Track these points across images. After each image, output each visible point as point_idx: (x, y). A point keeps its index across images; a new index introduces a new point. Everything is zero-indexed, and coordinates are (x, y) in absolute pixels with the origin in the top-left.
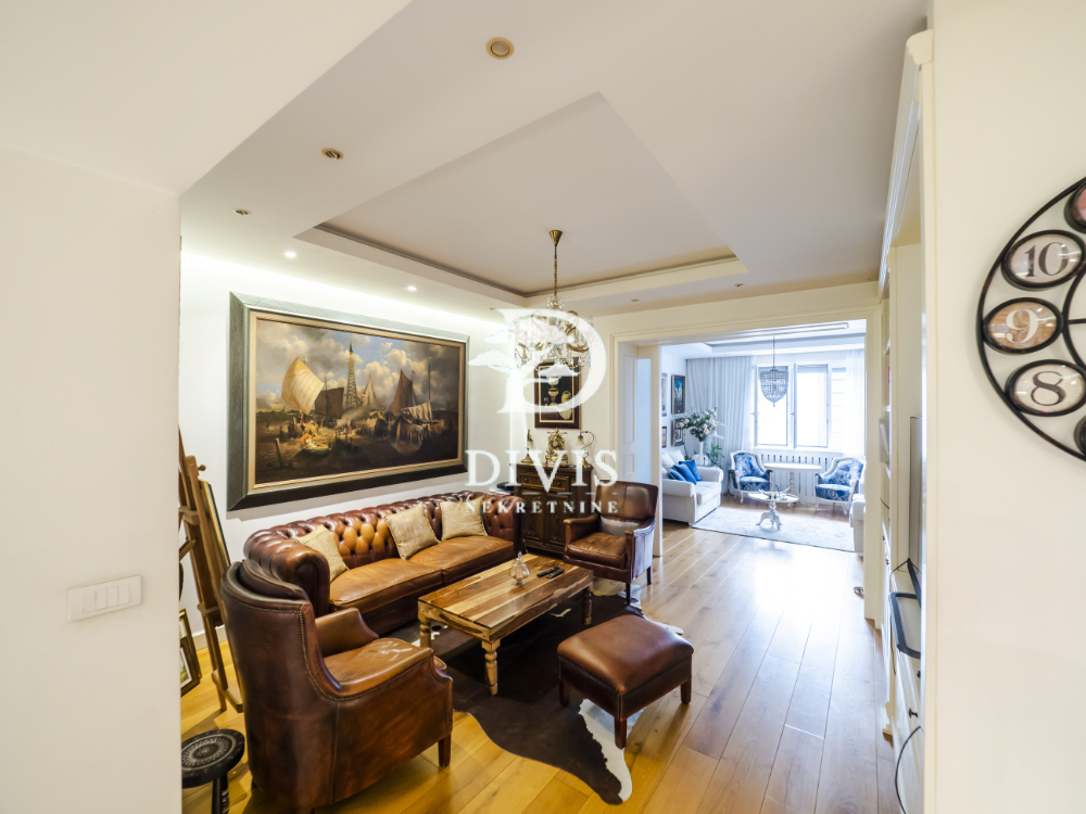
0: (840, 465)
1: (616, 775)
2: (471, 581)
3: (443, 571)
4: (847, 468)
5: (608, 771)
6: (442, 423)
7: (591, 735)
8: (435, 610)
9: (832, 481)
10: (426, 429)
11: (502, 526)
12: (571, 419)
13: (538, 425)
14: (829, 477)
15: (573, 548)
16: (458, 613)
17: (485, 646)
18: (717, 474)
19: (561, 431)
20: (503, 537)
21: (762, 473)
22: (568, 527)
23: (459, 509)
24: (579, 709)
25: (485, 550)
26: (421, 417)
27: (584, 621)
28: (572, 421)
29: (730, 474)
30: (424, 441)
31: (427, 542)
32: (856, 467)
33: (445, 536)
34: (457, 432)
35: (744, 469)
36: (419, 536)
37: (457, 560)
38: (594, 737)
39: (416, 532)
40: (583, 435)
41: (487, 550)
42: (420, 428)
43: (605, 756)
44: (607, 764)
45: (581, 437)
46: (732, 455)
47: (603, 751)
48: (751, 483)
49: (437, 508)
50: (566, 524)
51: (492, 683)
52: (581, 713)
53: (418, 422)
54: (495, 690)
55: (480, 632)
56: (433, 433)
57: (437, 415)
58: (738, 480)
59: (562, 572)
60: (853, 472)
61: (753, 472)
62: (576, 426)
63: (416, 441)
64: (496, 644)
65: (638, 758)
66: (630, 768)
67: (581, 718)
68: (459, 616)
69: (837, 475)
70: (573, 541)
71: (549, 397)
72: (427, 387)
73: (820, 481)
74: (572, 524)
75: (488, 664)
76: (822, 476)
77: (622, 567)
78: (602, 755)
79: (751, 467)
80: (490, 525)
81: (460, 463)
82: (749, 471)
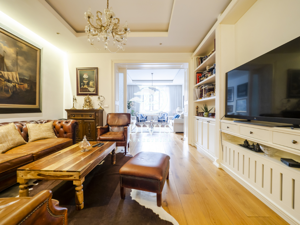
0: (163, 114)
1: (167, 220)
2: (55, 155)
3: (33, 154)
4: (164, 115)
5: (163, 220)
6: (26, 86)
7: (144, 207)
8: (33, 172)
9: (161, 118)
10: (15, 86)
11: (65, 133)
12: (94, 91)
13: (78, 94)
14: (160, 117)
15: (102, 137)
16: (53, 169)
17: (75, 183)
18: (135, 117)
19: (90, 96)
20: (66, 137)
21: (145, 118)
22: (99, 129)
23: (40, 126)
24: (131, 197)
25: (58, 142)
26: (11, 79)
27: (112, 163)
28: (95, 93)
29: (138, 118)
30: (13, 92)
31: (18, 143)
32: (166, 114)
33: (30, 140)
34: (35, 92)
35: (140, 117)
36: (12, 140)
37: (42, 148)
38: (146, 207)
39: (10, 138)
40: (100, 97)
41: (59, 142)
42: (11, 85)
43: (157, 214)
44: (160, 217)
45: (99, 98)
46: (137, 113)
47: (154, 212)
48: (143, 120)
49: (24, 127)
50: (98, 128)
51: (81, 203)
52: (133, 199)
53: (9, 81)
54: (82, 206)
55: (72, 176)
56: (20, 89)
57: (23, 80)
58: (139, 120)
59: (103, 144)
60: (166, 116)
61: (143, 117)
62: (96, 94)
63: (7, 91)
64: (83, 180)
65: (169, 207)
66: (170, 213)
67: (135, 201)
68: (54, 171)
69: (162, 117)
70: (101, 135)
71: (84, 83)
72: (15, 64)
73: (159, 118)
74: (101, 128)
75: (78, 193)
76: (159, 117)
77: (122, 141)
78: (155, 214)
79: (142, 116)
80: (58, 133)
81: (38, 107)
82: (142, 117)
